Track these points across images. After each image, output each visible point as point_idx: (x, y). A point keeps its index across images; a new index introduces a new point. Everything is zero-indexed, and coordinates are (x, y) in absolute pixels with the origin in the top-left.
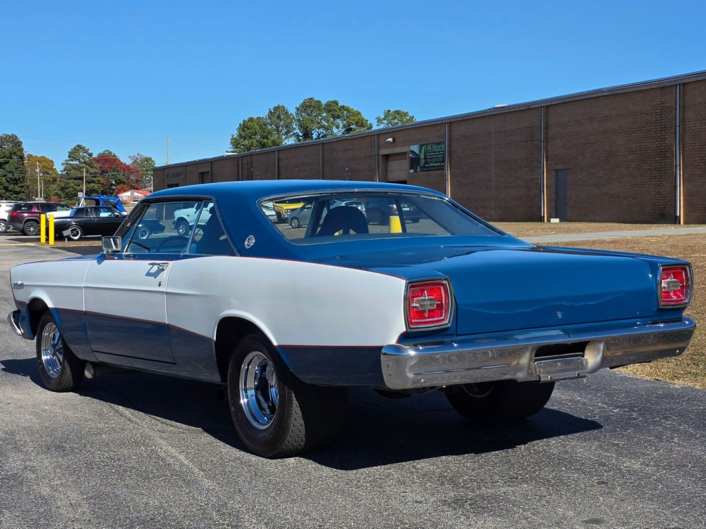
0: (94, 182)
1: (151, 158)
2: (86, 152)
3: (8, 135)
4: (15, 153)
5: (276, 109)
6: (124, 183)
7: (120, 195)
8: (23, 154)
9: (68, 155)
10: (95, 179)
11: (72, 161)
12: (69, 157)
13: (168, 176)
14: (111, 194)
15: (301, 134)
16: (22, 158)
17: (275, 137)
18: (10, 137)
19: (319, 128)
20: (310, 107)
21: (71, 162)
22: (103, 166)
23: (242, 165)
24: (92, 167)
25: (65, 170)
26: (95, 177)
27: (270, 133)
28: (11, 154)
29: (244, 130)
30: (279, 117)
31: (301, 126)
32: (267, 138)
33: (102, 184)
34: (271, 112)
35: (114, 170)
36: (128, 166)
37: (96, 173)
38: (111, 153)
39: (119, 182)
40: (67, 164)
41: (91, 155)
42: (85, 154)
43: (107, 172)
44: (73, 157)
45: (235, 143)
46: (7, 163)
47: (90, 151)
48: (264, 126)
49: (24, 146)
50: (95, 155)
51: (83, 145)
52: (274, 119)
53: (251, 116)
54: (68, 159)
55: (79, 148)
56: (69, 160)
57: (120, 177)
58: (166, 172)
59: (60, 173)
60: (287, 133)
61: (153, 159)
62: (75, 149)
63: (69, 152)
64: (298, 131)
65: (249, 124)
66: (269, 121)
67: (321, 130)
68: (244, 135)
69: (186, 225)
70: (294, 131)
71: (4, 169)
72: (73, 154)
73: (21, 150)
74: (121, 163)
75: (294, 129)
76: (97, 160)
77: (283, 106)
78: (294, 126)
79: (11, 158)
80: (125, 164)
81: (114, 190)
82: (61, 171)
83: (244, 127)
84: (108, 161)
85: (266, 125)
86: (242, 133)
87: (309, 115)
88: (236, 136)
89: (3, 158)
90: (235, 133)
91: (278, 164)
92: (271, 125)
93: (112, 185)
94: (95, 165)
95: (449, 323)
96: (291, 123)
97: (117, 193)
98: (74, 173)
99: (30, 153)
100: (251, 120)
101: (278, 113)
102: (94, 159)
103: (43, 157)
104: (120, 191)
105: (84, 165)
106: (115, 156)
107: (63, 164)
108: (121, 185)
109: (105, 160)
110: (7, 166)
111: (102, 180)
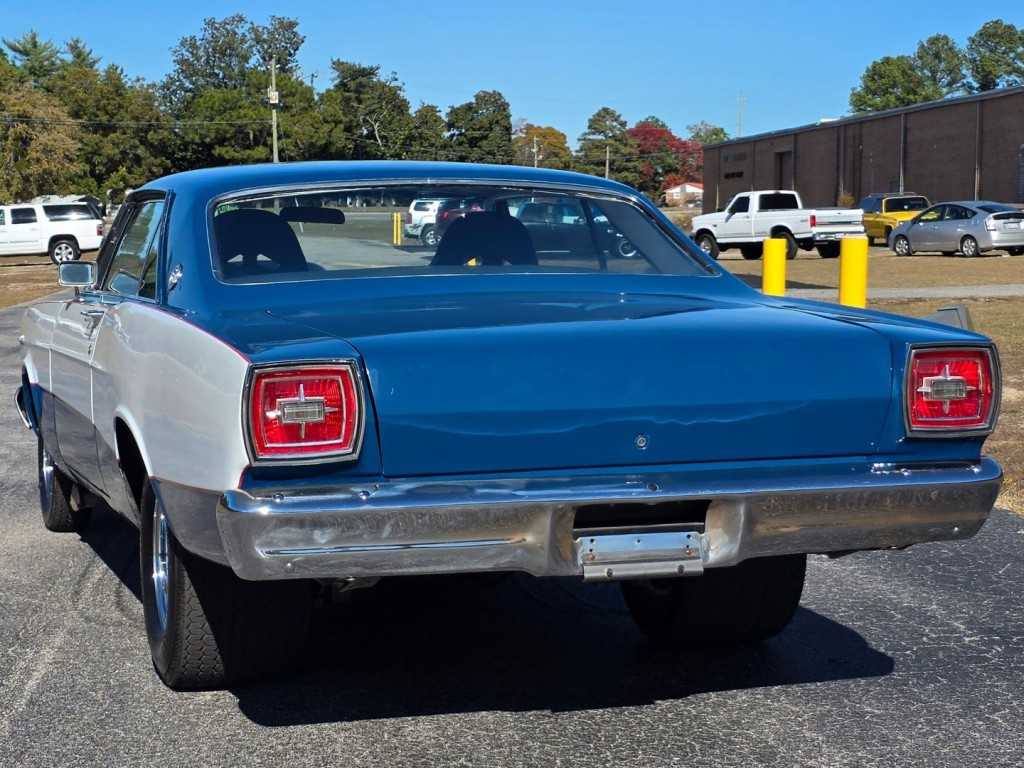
0: (627, 169)
1: (722, 130)
2: (616, 120)
3: (487, 93)
4: (497, 122)
5: (934, 41)
6: (676, 171)
7: (669, 191)
8: (509, 123)
9: (587, 124)
10: (630, 165)
11: (594, 134)
12: (590, 127)
13: (726, 159)
14: (656, 189)
15: (976, 85)
16: (508, 129)
17: (929, 90)
18: (491, 95)
19: (1009, 73)
20: (994, 35)
21: (591, 137)
22: (643, 143)
23: (845, 139)
24: (626, 145)
25: (581, 149)
26: (628, 161)
27: (920, 83)
28: (491, 124)
29: (874, 79)
30: (937, 56)
31: (976, 72)
32: (915, 93)
33: (641, 173)
34: (923, 46)
35: (660, 150)
36: (684, 144)
37: (630, 154)
38: (658, 120)
39: (669, 170)
40: (585, 139)
41: (623, 124)
42: (615, 124)
43: (650, 152)
44: (595, 129)
45: (858, 102)
46: (485, 137)
47: (622, 119)
48: (909, 72)
49: (512, 110)
50: (631, 125)
51: (612, 108)
52: (929, 59)
53: (886, 55)
54: (587, 131)
55: (606, 113)
56: (589, 134)
57: (671, 160)
58: (725, 152)
59: (574, 154)
60: (950, 84)
61: (726, 131)
62: (598, 114)
63: (590, 120)
64: (970, 80)
65: (883, 68)
66: (919, 63)
67: (1013, 77)
68: (873, 86)
69: (711, 242)
70: (965, 81)
71: (480, 147)
72: (595, 124)
73: (508, 117)
74: (673, 138)
75: (964, 77)
76: (634, 133)
77: (945, 37)
78: (964, 72)
79: (491, 129)
80: (679, 140)
81: (660, 182)
82: (577, 151)
83: (875, 74)
84: (652, 134)
85: (913, 70)
86: (870, 84)
87: (991, 51)
88: (859, 89)
89: (479, 129)
90: (858, 85)
91: (905, 138)
92: (922, 69)
93: (657, 174)
94: (631, 142)
95: (354, 451)
96: (958, 67)
97: (665, 188)
98: (596, 155)
99: (529, 122)
100: (887, 61)
101: (937, 50)
102: (630, 131)
103: (548, 128)
104: (668, 186)
105: (612, 141)
106: (664, 126)
107: (579, 140)
108: (672, 176)
109: (647, 132)
110: (484, 142)
111: (640, 166)
